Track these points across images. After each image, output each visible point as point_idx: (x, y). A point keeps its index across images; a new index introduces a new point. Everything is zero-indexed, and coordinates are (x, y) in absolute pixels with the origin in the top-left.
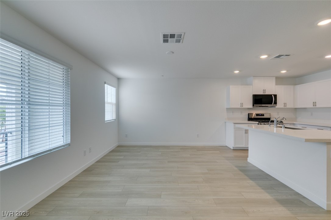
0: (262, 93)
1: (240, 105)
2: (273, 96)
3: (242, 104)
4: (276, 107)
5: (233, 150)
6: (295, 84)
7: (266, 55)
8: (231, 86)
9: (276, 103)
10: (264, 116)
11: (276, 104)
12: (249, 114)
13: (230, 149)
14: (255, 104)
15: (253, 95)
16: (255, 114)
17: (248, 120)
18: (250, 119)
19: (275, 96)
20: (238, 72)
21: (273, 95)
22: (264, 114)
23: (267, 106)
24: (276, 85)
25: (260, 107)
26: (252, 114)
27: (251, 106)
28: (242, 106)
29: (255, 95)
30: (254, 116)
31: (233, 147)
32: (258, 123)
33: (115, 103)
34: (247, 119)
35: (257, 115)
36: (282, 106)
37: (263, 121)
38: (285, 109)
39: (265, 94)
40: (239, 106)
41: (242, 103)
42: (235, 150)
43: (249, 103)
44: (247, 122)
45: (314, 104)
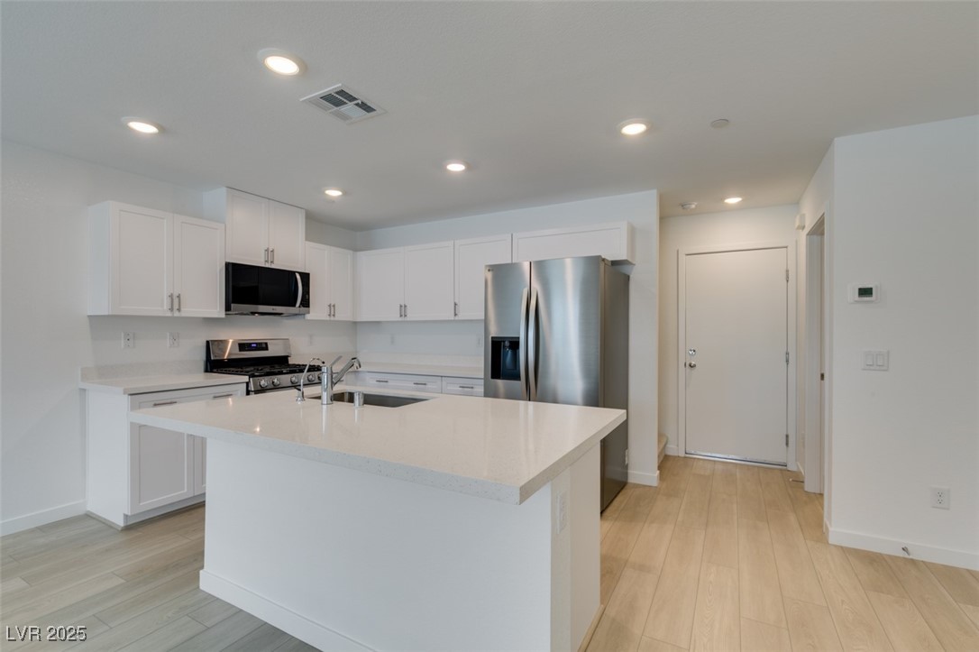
0: (259, 261)
1: (166, 305)
2: (298, 276)
3: (176, 301)
4: (308, 317)
5: (128, 528)
6: (356, 249)
9: (306, 303)
10: (266, 349)
11: (308, 306)
12: (208, 342)
13: (108, 526)
14: (234, 302)
15: (227, 265)
16: (233, 342)
17: (206, 371)
18: (214, 365)
19: (306, 277)
21: (300, 273)
22: (266, 344)
23: (280, 314)
24: (307, 239)
25: (253, 313)
26: (224, 342)
27: (218, 310)
28: (179, 310)
29: (234, 265)
30: (230, 351)
31: (126, 516)
32: (246, 378)
34: (202, 365)
35: (243, 346)
36: (324, 316)
37: (267, 369)
38: (332, 325)
39: (273, 266)
40: (162, 309)
41: (179, 297)
42: (138, 526)
43: (209, 298)
44: (201, 378)
45: (403, 309)
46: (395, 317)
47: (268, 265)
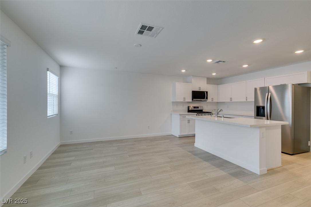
0: (198, 90)
1: (183, 100)
2: (205, 92)
4: (207, 101)
5: (179, 137)
6: (218, 84)
7: (211, 59)
8: (176, 83)
9: (207, 98)
10: (198, 108)
11: (207, 99)
12: (188, 107)
13: (176, 137)
14: (194, 98)
15: (192, 91)
16: (192, 106)
17: (188, 112)
18: (189, 111)
19: (207, 92)
20: (185, 71)
21: (206, 92)
23: (202, 101)
24: (207, 84)
25: (197, 101)
26: (190, 106)
27: (191, 100)
28: (185, 100)
29: (194, 91)
31: (179, 135)
32: (196, 114)
33: (57, 94)
35: (194, 107)
36: (211, 101)
37: (200, 112)
38: (212, 103)
39: (200, 91)
40: (182, 100)
41: (185, 98)
42: (181, 137)
43: (189, 98)
44: (187, 113)
45: (231, 99)
46: (229, 101)
47: (199, 91)
